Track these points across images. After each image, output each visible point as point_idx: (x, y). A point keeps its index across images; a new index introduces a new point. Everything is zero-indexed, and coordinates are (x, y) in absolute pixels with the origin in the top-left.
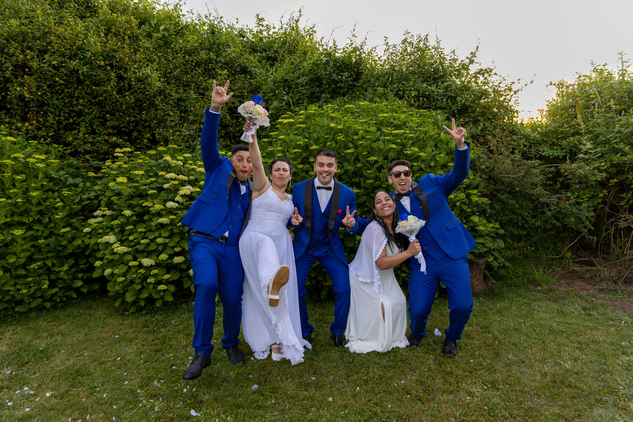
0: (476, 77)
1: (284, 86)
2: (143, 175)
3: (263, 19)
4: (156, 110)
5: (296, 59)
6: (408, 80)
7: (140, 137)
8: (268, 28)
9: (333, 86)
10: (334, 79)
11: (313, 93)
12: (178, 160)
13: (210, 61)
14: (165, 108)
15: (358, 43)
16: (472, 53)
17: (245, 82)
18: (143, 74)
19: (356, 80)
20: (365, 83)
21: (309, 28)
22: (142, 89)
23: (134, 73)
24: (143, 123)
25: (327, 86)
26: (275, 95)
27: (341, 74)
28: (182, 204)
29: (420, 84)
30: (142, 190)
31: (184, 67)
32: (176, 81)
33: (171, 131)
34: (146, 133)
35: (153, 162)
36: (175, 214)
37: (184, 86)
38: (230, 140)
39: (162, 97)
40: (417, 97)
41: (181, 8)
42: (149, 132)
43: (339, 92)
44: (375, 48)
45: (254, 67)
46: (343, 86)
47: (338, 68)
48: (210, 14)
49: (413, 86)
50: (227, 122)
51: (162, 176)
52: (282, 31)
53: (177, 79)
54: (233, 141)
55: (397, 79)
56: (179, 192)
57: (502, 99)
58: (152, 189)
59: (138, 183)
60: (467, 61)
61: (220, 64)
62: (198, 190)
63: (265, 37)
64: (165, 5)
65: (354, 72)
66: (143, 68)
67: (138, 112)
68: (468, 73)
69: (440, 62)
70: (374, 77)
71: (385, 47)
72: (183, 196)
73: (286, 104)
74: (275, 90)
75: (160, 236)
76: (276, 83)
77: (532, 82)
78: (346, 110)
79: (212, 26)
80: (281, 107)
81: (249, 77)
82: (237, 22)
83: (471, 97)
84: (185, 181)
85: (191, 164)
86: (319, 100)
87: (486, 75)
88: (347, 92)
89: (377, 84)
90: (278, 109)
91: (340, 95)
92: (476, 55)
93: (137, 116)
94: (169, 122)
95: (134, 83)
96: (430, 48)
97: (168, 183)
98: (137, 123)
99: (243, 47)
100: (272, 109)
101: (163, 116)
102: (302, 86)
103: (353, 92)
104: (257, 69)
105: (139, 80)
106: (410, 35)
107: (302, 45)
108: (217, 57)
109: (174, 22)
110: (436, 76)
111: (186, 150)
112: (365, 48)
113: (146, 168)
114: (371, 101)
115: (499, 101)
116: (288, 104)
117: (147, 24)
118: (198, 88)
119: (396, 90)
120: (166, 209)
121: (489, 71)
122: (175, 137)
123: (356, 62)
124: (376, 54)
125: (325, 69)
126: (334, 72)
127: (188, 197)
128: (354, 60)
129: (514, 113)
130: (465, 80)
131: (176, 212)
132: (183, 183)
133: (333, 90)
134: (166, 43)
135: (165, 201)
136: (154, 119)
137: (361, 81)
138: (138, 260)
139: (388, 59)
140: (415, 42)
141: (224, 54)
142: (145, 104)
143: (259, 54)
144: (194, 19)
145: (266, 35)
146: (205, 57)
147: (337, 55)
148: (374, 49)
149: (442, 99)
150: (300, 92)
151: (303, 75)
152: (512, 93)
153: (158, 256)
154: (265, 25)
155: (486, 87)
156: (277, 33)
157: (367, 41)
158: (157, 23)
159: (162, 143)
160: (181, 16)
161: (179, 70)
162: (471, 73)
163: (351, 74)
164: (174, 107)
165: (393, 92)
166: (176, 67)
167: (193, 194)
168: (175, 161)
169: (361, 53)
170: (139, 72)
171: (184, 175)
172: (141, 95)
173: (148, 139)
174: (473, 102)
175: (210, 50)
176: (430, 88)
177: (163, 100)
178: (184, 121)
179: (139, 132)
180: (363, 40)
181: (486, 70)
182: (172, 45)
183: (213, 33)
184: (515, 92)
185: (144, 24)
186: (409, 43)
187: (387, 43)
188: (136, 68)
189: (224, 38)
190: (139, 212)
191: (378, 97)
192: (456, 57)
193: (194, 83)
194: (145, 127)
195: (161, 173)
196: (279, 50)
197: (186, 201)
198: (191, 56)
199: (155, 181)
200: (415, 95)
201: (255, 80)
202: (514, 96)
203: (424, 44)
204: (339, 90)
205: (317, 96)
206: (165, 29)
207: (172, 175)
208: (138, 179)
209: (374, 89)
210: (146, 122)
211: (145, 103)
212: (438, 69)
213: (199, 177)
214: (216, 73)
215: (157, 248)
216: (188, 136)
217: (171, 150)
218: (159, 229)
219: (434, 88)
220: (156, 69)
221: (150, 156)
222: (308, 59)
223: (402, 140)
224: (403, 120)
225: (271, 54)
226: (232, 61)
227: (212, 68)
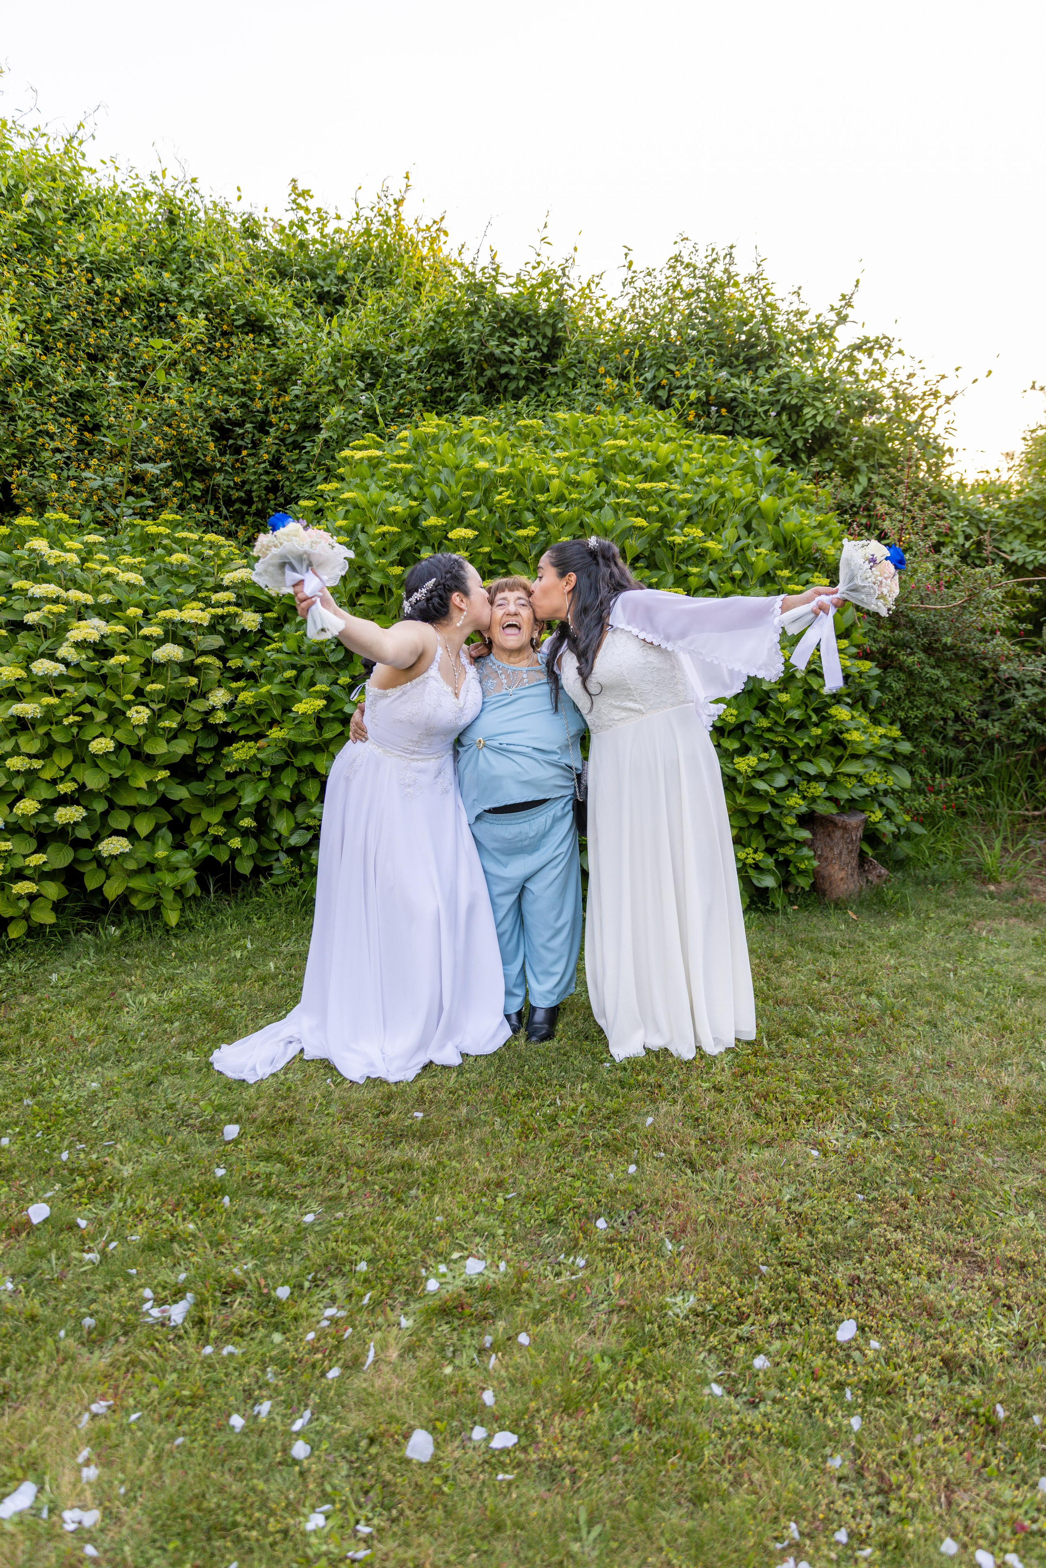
0: (853, 360)
1: (361, 369)
3: (305, 193)
4: (12, 419)
5: (393, 297)
6: (680, 361)
8: (322, 218)
9: (489, 373)
10: (492, 354)
11: (436, 392)
12: (69, 551)
13: (163, 295)
14: (37, 415)
15: (553, 260)
16: (844, 297)
17: (258, 354)
19: (549, 357)
20: (571, 366)
21: (430, 223)
25: (474, 372)
26: (337, 391)
27: (511, 340)
28: (78, 666)
29: (710, 372)
31: (89, 308)
32: (68, 343)
33: (53, 476)
35: (1, 556)
36: (59, 694)
37: (92, 357)
38: (217, 508)
39: (29, 384)
40: (704, 405)
41: (84, 148)
43: (506, 388)
44: (600, 276)
45: (283, 316)
46: (514, 372)
47: (503, 325)
48: (164, 172)
49: (694, 377)
50: (208, 459)
51: (23, 591)
52: (359, 228)
53: (70, 337)
54: (225, 512)
55: (653, 357)
56: (68, 635)
57: (913, 418)
60: (833, 316)
61: (189, 305)
62: (122, 629)
63: (315, 241)
64: (36, 134)
65: (545, 337)
68: (833, 349)
69: (764, 315)
70: (595, 353)
71: (625, 274)
72: (79, 645)
73: (365, 415)
74: (336, 378)
75: (16, 752)
76: (339, 360)
77: (990, 372)
78: (520, 434)
79: (166, 200)
80: (351, 423)
81: (267, 341)
82: (239, 198)
83: (837, 408)
84: (86, 606)
85: (103, 563)
86: (453, 409)
87: (878, 354)
88: (526, 389)
89: (602, 370)
90: (344, 428)
91: (509, 396)
92: (854, 301)
94: (46, 455)
96: (740, 279)
97: (39, 609)
99: (253, 261)
100: (329, 428)
101: (31, 437)
102: (409, 372)
103: (541, 390)
104: (289, 323)
106: (689, 244)
107: (410, 264)
108: (182, 286)
109: (62, 186)
110: (753, 352)
112: (573, 273)
114: (587, 410)
115: (909, 424)
116: (371, 416)
118: (129, 365)
119: (651, 386)
120: (31, 678)
121: (884, 345)
122: (67, 493)
123: (549, 312)
124: (602, 293)
125: (470, 327)
126: (491, 335)
127: (95, 651)
128: (544, 305)
129: (944, 453)
130: (824, 366)
131: (59, 688)
132: (80, 613)
133: (490, 383)
134: (41, 240)
135: (30, 658)
136: (8, 443)
137: (562, 360)
139: (633, 306)
140: (701, 262)
141: (200, 278)
143: (295, 282)
144: (118, 181)
145: (318, 236)
146: (149, 284)
147: (500, 290)
148: (596, 280)
149: (766, 412)
150: (404, 387)
151: (412, 341)
152: (941, 401)
153: (11, 806)
154: (313, 210)
155: (876, 384)
156: (346, 233)
157: (577, 256)
158: (16, 186)
159: (29, 509)
160: (84, 173)
161: (75, 314)
162: (839, 346)
163: (537, 343)
164: (62, 415)
165: (644, 392)
166: (68, 307)
167: (108, 642)
168: (56, 552)
169: (562, 286)
171: (85, 592)
174: (843, 421)
175: (162, 265)
176: (735, 381)
177: (31, 394)
178: (91, 453)
180: (568, 252)
181: (876, 341)
182: (57, 248)
183: (172, 221)
184: (948, 400)
186: (688, 266)
187: (631, 263)
189: (200, 235)
191: (605, 402)
192: (803, 308)
193: (117, 352)
195: (18, 585)
196: (349, 275)
197: (89, 659)
198: (109, 278)
199: (3, 606)
200: (699, 399)
201: (284, 349)
202: (946, 407)
203: (726, 271)
204: (504, 383)
205: (449, 400)
206: (37, 203)
207: (51, 589)
209: (595, 382)
212: (758, 337)
213: (124, 598)
214: (178, 328)
215: (8, 784)
216: (101, 493)
217: (52, 527)
218: (13, 733)
219: (746, 383)
220: (13, 310)
222: (424, 300)
223: (660, 507)
224: (666, 457)
225: (329, 286)
226: (222, 296)
227: (168, 315)
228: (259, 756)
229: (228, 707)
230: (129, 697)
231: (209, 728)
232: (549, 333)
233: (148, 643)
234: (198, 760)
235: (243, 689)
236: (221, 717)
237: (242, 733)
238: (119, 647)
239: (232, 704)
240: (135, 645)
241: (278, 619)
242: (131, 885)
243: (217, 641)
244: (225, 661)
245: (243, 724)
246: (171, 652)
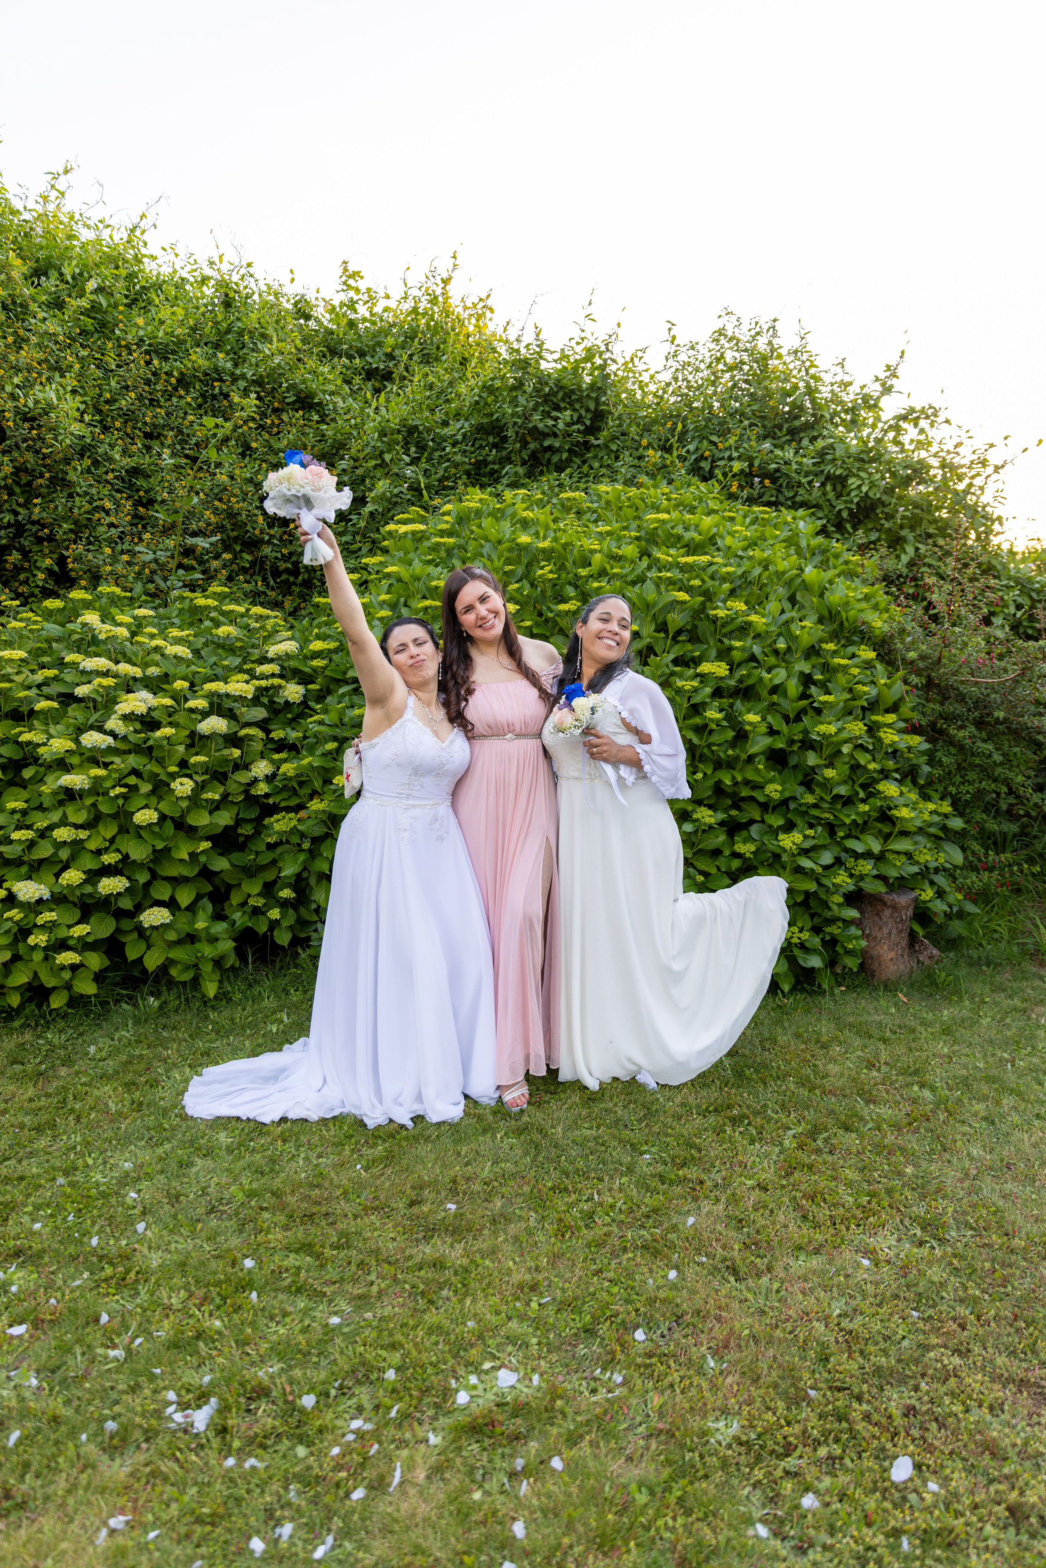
0: (897, 429)
1: (407, 443)
2: (22, 660)
3: (355, 275)
4: (70, 496)
5: (439, 373)
6: (724, 433)
7: (26, 565)
8: (372, 298)
9: (532, 446)
10: (535, 427)
11: (480, 464)
12: (120, 625)
13: (217, 374)
14: (94, 491)
15: (597, 335)
16: (888, 367)
17: (307, 430)
18: (37, 402)
19: (593, 430)
20: (614, 438)
21: (476, 301)
22: (33, 440)
23: (13, 397)
24: (34, 529)
25: (518, 445)
26: (383, 465)
27: (554, 414)
28: (125, 738)
29: (753, 443)
30: (21, 700)
31: (146, 388)
32: (126, 422)
33: (108, 551)
34: (44, 556)
35: (53, 629)
36: (106, 765)
37: (148, 436)
38: (264, 580)
39: (87, 462)
40: (747, 476)
41: (146, 237)
42: (51, 552)
43: (549, 460)
44: (644, 350)
45: (332, 393)
46: (557, 445)
47: (546, 399)
48: (221, 257)
49: (737, 448)
50: (257, 532)
51: (75, 665)
52: (407, 306)
53: (128, 416)
54: (272, 583)
55: (696, 429)
56: (117, 707)
57: (961, 486)
58: (48, 698)
59: (11, 681)
60: (878, 387)
61: (242, 384)
62: (168, 702)
63: (364, 320)
64: (101, 226)
65: (588, 410)
66: (38, 387)
67: (21, 500)
68: (878, 419)
69: (808, 386)
70: (638, 425)
71: (668, 348)
72: (127, 718)
73: (410, 488)
74: (382, 452)
75: (63, 822)
76: (385, 435)
77: (1040, 442)
78: (563, 506)
79: (223, 285)
80: (396, 496)
81: (316, 417)
82: (293, 280)
83: (883, 478)
84: (135, 679)
85: (152, 636)
86: (497, 481)
87: (924, 424)
88: (569, 461)
89: (644, 442)
90: (389, 501)
91: (552, 468)
92: (899, 372)
93: (20, 510)
94: (102, 529)
95: (11, 424)
96: (783, 352)
97: (89, 682)
98: (19, 529)
99: (304, 341)
100: (374, 501)
101: (88, 512)
102: (454, 445)
103: (584, 462)
104: (338, 399)
105: (27, 417)
106: (733, 318)
107: (456, 341)
108: (236, 365)
109: (123, 272)
110: (797, 423)
111: (146, 602)
112: (616, 348)
113: (31, 645)
114: (630, 482)
115: (956, 493)
116: (415, 489)
117: (53, 274)
118: (183, 442)
119: (693, 457)
120: (80, 751)
121: (930, 414)
122: (119, 567)
123: (592, 386)
124: (645, 367)
125: (514, 402)
126: (535, 409)
127: (142, 723)
128: (588, 379)
129: (993, 521)
130: (868, 436)
131: (107, 760)
132: (129, 686)
133: (534, 456)
134: (103, 324)
135: (80, 730)
136: (65, 519)
137: (605, 433)
138: (5, 885)
139: (676, 379)
140: (744, 336)
141: (253, 358)
142: (40, 481)
143: (344, 360)
144: (177, 267)
145: (367, 315)
146: (204, 364)
147: (544, 365)
148: (640, 354)
149: (810, 483)
150: (449, 460)
151: (457, 416)
152: (990, 470)
153: (57, 875)
154: (363, 290)
155: (923, 454)
156: (395, 311)
157: (620, 332)
158: (81, 274)
159: (83, 583)
160: (146, 260)
161: (133, 395)
162: (885, 416)
163: (580, 417)
164: (118, 491)
165: (687, 463)
166: (127, 388)
167: (155, 714)
168: (107, 627)
169: (605, 361)
170: (26, 396)
171: (134, 664)
172: (29, 456)
173: (49, 571)
174: (889, 491)
175: (217, 346)
176: (778, 452)
177: (89, 471)
178: (144, 527)
179: (25, 554)
180: (611, 328)
181: (923, 411)
182: (117, 332)
183: (227, 304)
184: (997, 469)
185: (46, 274)
186: (731, 339)
187: (674, 337)
188: (18, 386)
189: (254, 316)
190: (10, 759)
191: (647, 474)
192: (847, 379)
193: (172, 429)
194: (40, 540)
195: (70, 658)
196: (397, 352)
197: (136, 731)
198: (166, 359)
199: (56, 678)
200: (742, 471)
201: (333, 425)
202: (995, 476)
203: (770, 343)
204: (547, 455)
205: (493, 472)
206: (100, 290)
207: (101, 663)
208: (9, 670)
209: (638, 454)
210: (44, 526)
211: (42, 476)
212: (801, 408)
213: (171, 670)
214: (231, 406)
215: (55, 854)
216: (153, 566)
217: (104, 600)
218: (61, 803)
219: (789, 454)
220: (74, 392)
221: (49, 615)
222: (469, 375)
223: (703, 581)
224: (709, 530)
225: (377, 362)
226: (275, 375)
227: (221, 393)
228: (300, 827)
229: (270, 779)
230: (173, 769)
231: (250, 799)
232: (592, 406)
233: (194, 716)
234: (240, 831)
235: (285, 761)
236: (263, 788)
237: (283, 804)
238: (165, 720)
239: (274, 775)
240: (180, 718)
241: (321, 690)
242: (170, 956)
243: (260, 713)
244: (268, 732)
245: (284, 795)
246: (216, 724)
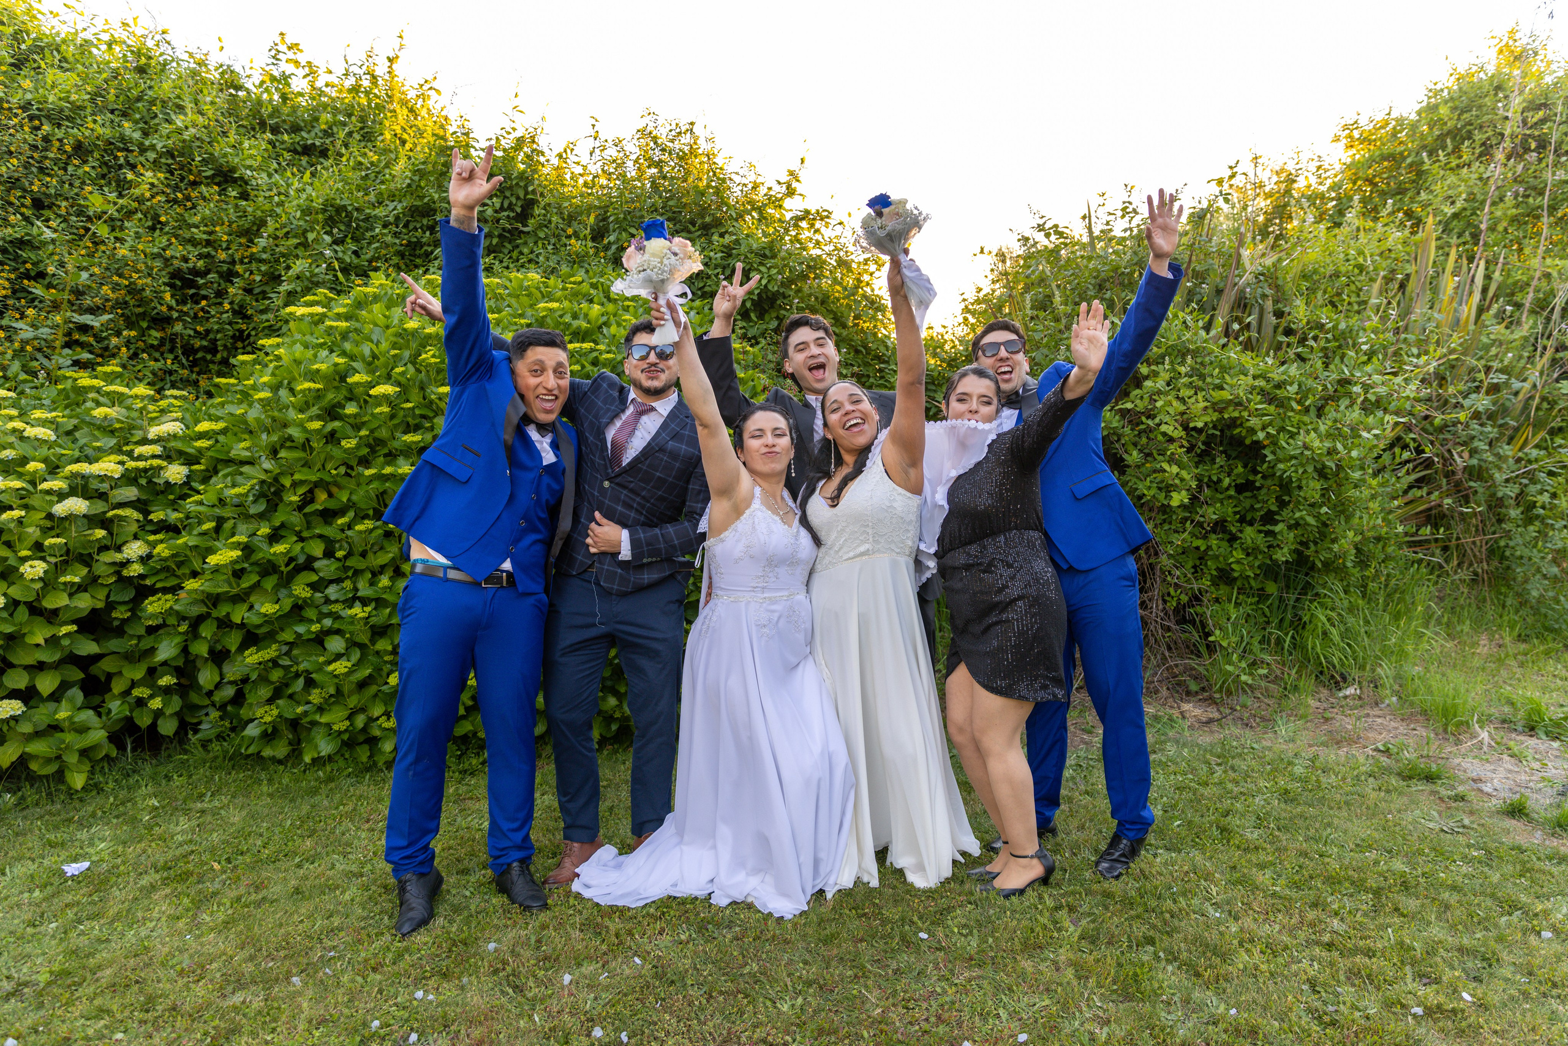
3: (294, 48)
8: (312, 72)
11: (413, 246)
13: (125, 144)
15: (525, 127)
16: (791, 173)
17: (225, 206)
19: (524, 216)
20: (541, 226)
21: (423, 82)
31: (34, 155)
38: (175, 358)
44: (574, 144)
45: (256, 169)
48: (135, 20)
50: (164, 309)
52: (348, 83)
54: (184, 361)
61: (152, 156)
62: (18, 484)
63: (301, 94)
65: (518, 198)
70: (564, 214)
71: (592, 143)
73: (329, 269)
74: (304, 231)
76: (309, 214)
80: (316, 275)
81: (235, 193)
83: (781, 273)
86: (422, 265)
87: (819, 225)
88: (500, 246)
89: (571, 232)
90: (308, 280)
92: (801, 177)
99: (225, 114)
100: (290, 280)
102: (385, 226)
103: (515, 248)
104: (263, 176)
106: (655, 118)
108: (146, 134)
110: (709, 220)
112: (543, 142)
121: (824, 217)
123: (523, 175)
128: (520, 167)
137: (533, 221)
141: (166, 128)
145: (306, 89)
146: (106, 132)
151: (392, 197)
155: (820, 252)
156: (335, 86)
157: (545, 126)
161: (16, 162)
162: (788, 216)
163: (511, 204)
165: (607, 253)
166: (9, 154)
169: (534, 151)
174: (786, 284)
175: (123, 115)
178: (29, 302)
180: (537, 122)
181: (818, 213)
186: (654, 139)
187: (598, 133)
192: (756, 181)
198: (59, 126)
201: (254, 201)
205: (425, 252)
209: (561, 242)
213: (30, 453)
214: (137, 176)
223: (583, 367)
224: (597, 320)
225: (309, 138)
226: (186, 149)
227: (128, 163)
228: (176, 607)
229: (144, 560)
230: (25, 553)
231: (123, 581)
232: (522, 194)
233: (48, 498)
234: (114, 615)
235: (162, 541)
236: (136, 569)
237: (158, 585)
238: (16, 502)
239: (149, 556)
240: (35, 501)
241: (207, 470)
242: (27, 750)
243: (130, 493)
244: (146, 513)
245: (162, 576)
246: (77, 505)
